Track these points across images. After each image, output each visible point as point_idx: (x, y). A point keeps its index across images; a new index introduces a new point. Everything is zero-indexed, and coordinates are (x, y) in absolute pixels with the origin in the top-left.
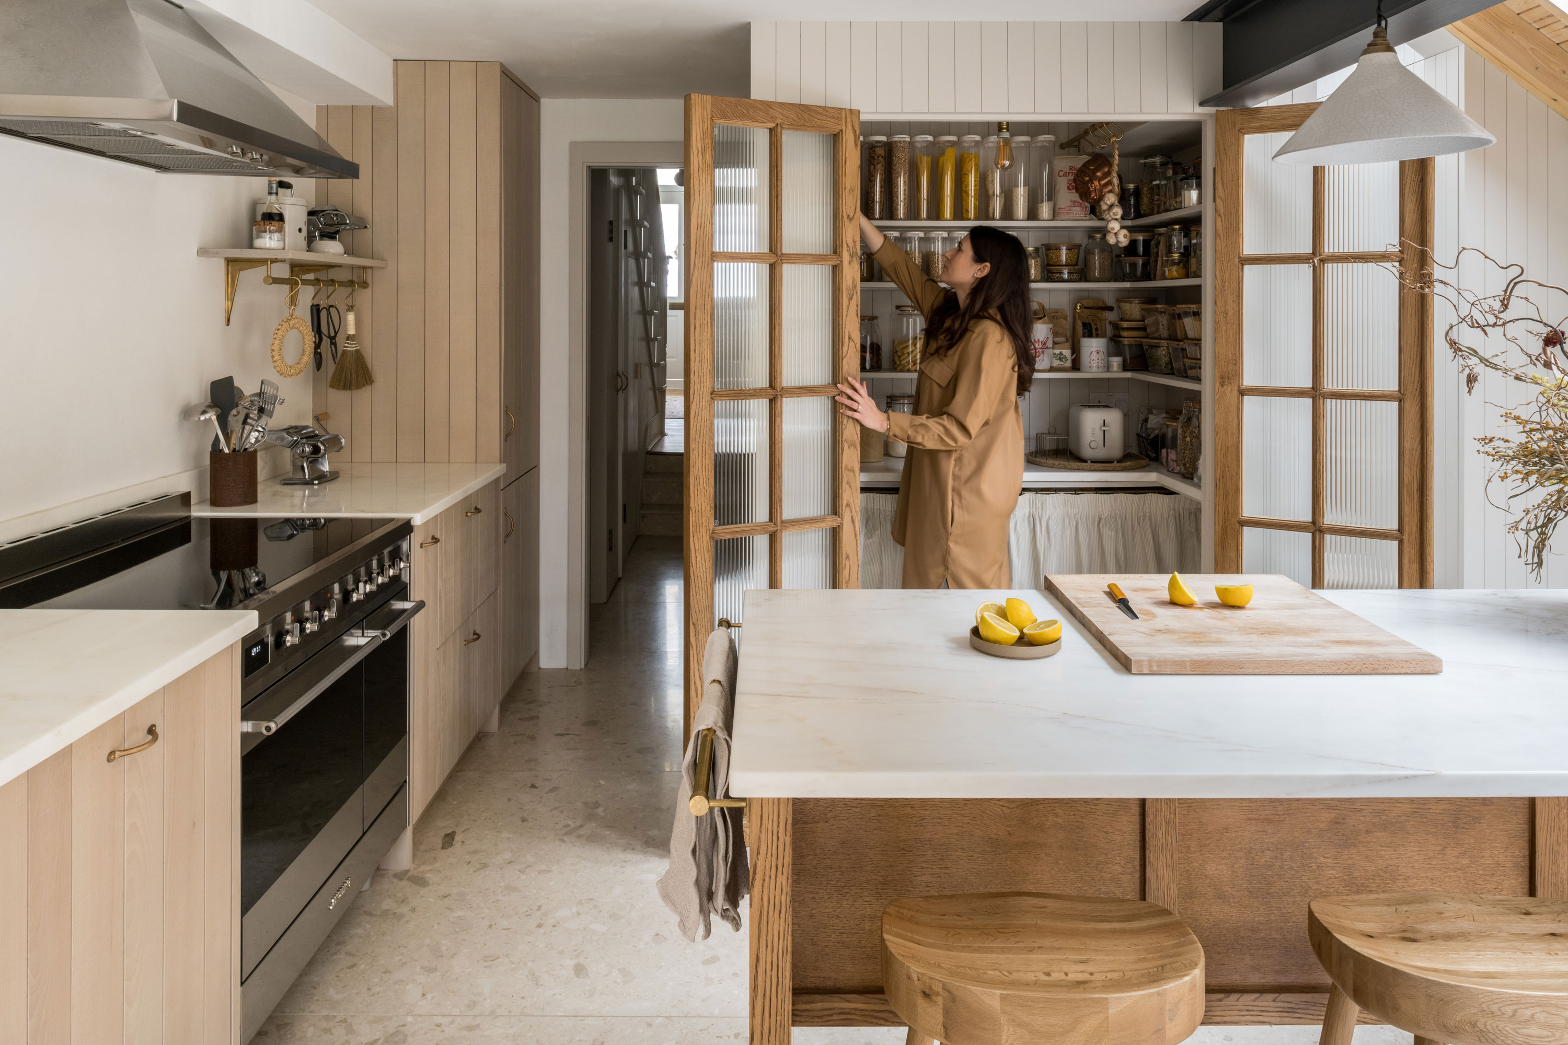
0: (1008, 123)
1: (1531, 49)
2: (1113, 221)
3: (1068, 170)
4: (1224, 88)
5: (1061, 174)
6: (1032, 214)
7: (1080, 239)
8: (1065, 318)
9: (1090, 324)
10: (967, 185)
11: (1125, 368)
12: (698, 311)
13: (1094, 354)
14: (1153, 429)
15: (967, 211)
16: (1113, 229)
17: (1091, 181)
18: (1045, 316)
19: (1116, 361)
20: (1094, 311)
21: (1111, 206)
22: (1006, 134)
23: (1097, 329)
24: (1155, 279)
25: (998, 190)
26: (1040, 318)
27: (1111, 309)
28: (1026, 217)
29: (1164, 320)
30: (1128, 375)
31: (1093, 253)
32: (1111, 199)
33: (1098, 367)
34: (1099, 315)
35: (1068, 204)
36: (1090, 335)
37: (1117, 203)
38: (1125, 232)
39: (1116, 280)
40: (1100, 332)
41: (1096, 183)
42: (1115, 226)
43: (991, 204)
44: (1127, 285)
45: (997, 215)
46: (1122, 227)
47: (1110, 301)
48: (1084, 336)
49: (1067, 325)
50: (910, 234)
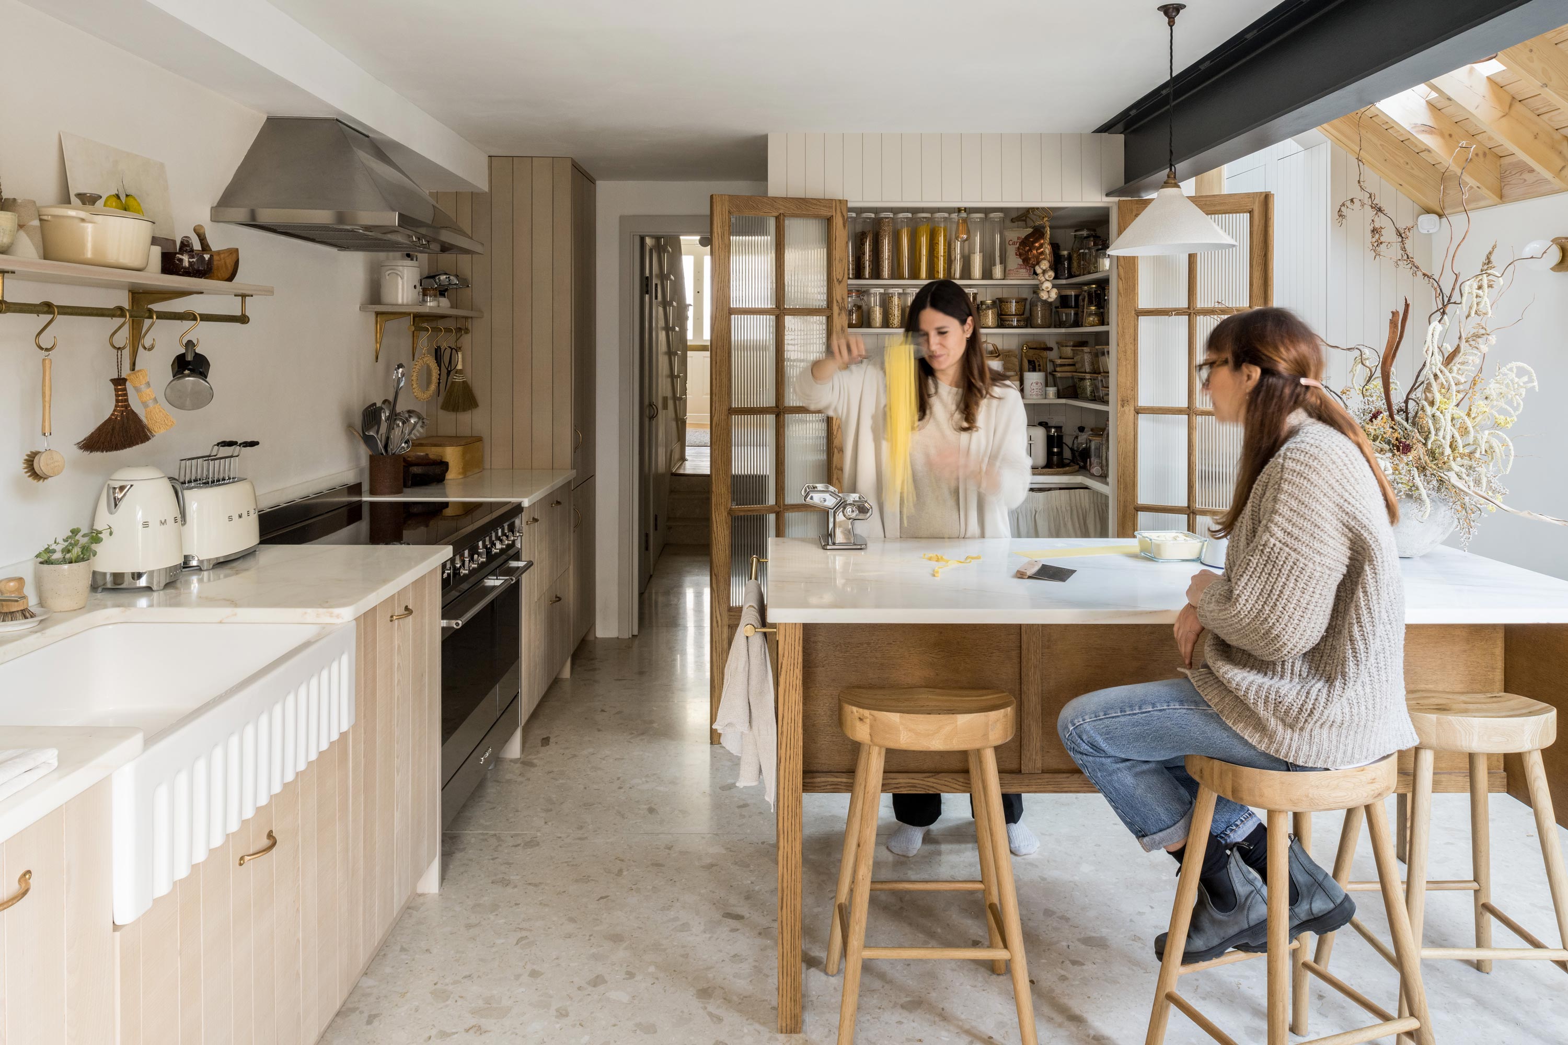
1: (1381, 145)
2: (1047, 282)
3: (1016, 240)
4: (1126, 183)
5: (1011, 243)
6: (987, 274)
7: (1026, 294)
8: (1016, 357)
9: (1034, 361)
10: (938, 253)
11: (1059, 395)
12: (718, 350)
13: (1034, 385)
14: (1082, 444)
15: (938, 272)
16: (1047, 288)
17: (1030, 250)
18: (999, 355)
19: (1052, 391)
20: (1038, 351)
21: (1044, 272)
23: (1039, 365)
24: (1082, 326)
25: (958, 257)
26: (997, 357)
27: (1051, 349)
28: (981, 277)
29: (1087, 358)
30: (1063, 401)
31: (1037, 306)
32: (1045, 265)
33: (1037, 395)
34: (1041, 354)
35: (1016, 266)
36: (1034, 370)
37: (1049, 268)
38: (1055, 290)
39: (1055, 327)
40: (1041, 368)
41: (1035, 252)
42: (1048, 285)
43: (953, 267)
44: (1063, 330)
46: (1052, 286)
47: (1051, 344)
48: (1029, 371)
49: (1016, 361)
50: (891, 291)
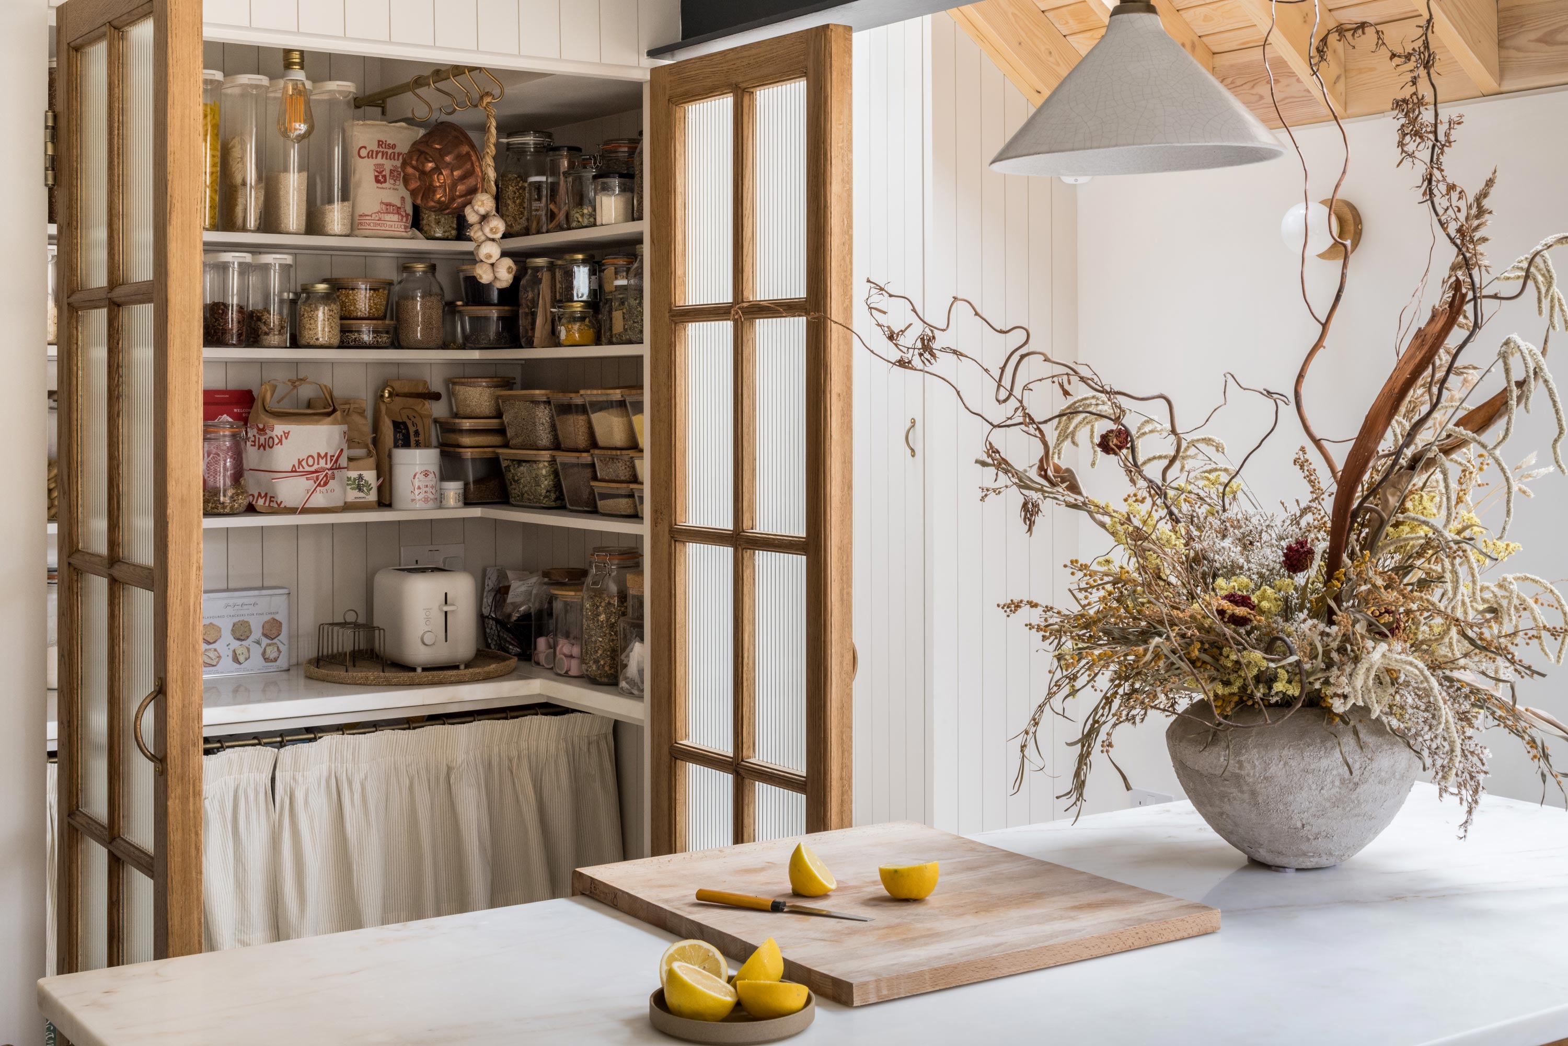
0: (302, 53)
2: (490, 243)
3: (375, 148)
4: (683, 39)
5: (364, 153)
6: (313, 225)
7: (386, 270)
8: (362, 413)
9: (404, 424)
11: (467, 502)
13: (422, 477)
14: (516, 606)
16: (489, 256)
17: (437, 170)
18: (334, 411)
19: (453, 489)
20: (411, 401)
21: (484, 218)
22: (298, 75)
23: (417, 433)
24: (530, 344)
26: (329, 414)
27: (436, 397)
28: (303, 228)
29: (543, 415)
30: (476, 512)
31: (414, 298)
32: (484, 203)
33: (426, 500)
34: (418, 408)
35: (377, 207)
36: (407, 444)
37: (494, 212)
39: (455, 347)
40: (421, 438)
41: (445, 174)
42: (490, 251)
44: (475, 355)
45: (252, 222)
46: (504, 254)
47: (436, 385)
48: (396, 446)
49: (366, 425)
